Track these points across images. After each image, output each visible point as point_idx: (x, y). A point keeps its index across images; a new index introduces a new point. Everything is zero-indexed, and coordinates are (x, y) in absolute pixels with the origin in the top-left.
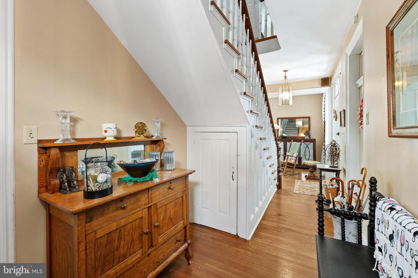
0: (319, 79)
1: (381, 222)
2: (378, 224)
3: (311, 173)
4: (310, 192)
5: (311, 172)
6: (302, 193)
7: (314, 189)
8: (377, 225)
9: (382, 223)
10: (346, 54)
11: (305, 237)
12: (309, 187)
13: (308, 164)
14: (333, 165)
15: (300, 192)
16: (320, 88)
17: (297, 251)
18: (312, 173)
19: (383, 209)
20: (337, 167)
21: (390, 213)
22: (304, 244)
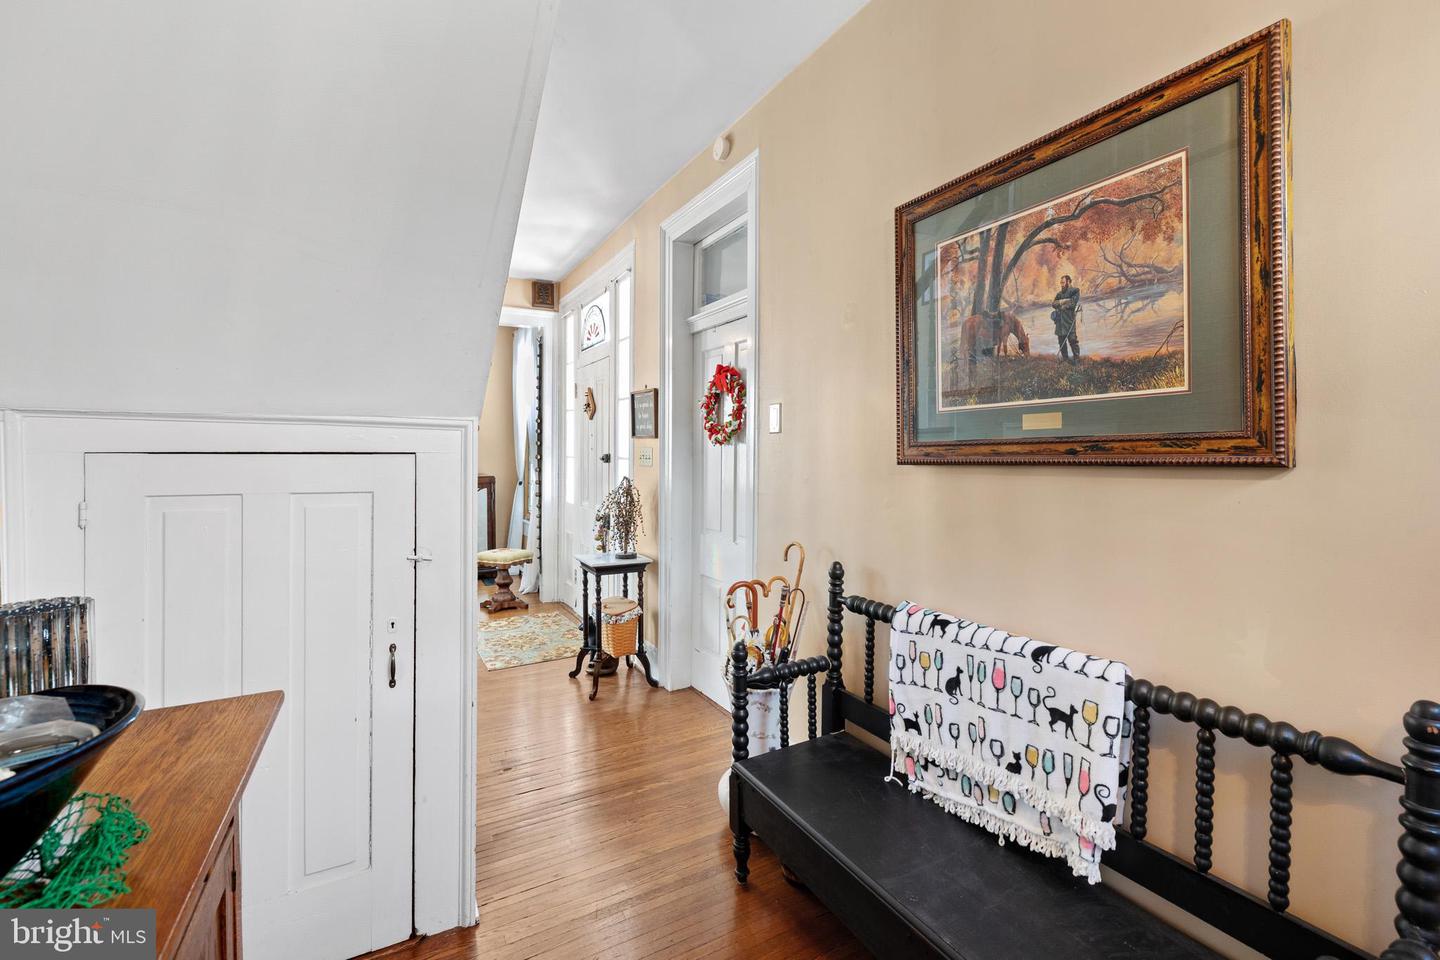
0: (529, 280)
1: (908, 662)
2: (901, 665)
3: (502, 591)
4: (536, 653)
5: (501, 586)
6: (515, 662)
7: (535, 639)
8: (898, 671)
9: (913, 661)
10: (663, 233)
11: (628, 794)
12: (521, 638)
13: (496, 560)
14: (626, 552)
15: (508, 662)
16: (530, 311)
17: (643, 852)
18: (506, 590)
19: (914, 628)
20: (633, 556)
21: (944, 632)
22: (641, 819)
